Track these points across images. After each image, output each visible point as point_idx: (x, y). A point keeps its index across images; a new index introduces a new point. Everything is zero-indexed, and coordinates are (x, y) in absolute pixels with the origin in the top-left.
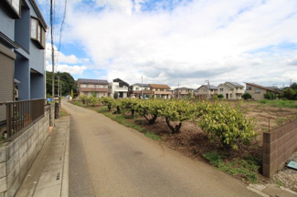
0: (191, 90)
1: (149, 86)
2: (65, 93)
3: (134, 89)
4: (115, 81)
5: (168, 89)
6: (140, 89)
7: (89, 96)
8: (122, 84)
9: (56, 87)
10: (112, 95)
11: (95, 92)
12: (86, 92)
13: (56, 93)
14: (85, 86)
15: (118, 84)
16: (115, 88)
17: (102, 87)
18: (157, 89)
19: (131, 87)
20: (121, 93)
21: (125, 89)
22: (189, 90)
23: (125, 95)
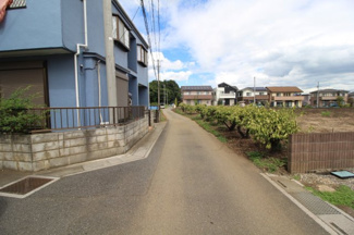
0: (344, 92)
1: (267, 89)
2: (170, 102)
3: (245, 95)
4: (220, 86)
5: (297, 92)
6: (253, 95)
7: (192, 104)
8: (228, 89)
9: (162, 96)
10: (216, 103)
11: (198, 100)
12: (189, 100)
13: (162, 101)
14: (187, 94)
15: (223, 89)
16: (220, 94)
17: (205, 93)
18: (278, 94)
19: (241, 92)
20: (227, 101)
21: (232, 95)
22: (338, 92)
23: (232, 103)
